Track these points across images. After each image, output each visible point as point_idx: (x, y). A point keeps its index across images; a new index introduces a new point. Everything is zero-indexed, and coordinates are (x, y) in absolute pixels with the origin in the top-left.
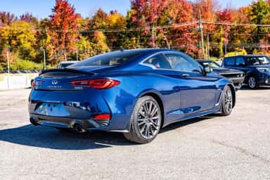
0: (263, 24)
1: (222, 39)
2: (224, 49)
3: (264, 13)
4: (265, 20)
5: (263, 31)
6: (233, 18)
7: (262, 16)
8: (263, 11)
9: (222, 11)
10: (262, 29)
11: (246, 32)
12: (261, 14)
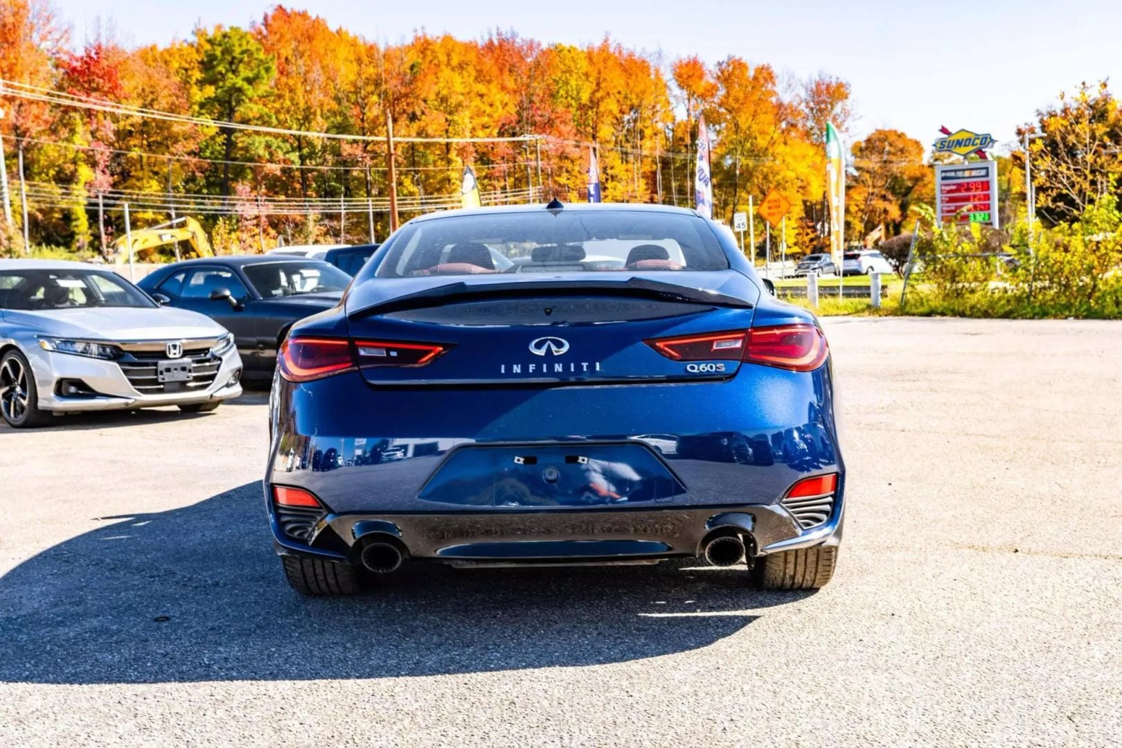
0: (246, 121)
1: (85, 172)
2: (93, 216)
3: (249, 81)
4: (250, 108)
5: (246, 149)
6: (127, 85)
7: (240, 90)
8: (245, 72)
9: (80, 53)
10: (241, 141)
11: (179, 148)
12: (240, 83)
